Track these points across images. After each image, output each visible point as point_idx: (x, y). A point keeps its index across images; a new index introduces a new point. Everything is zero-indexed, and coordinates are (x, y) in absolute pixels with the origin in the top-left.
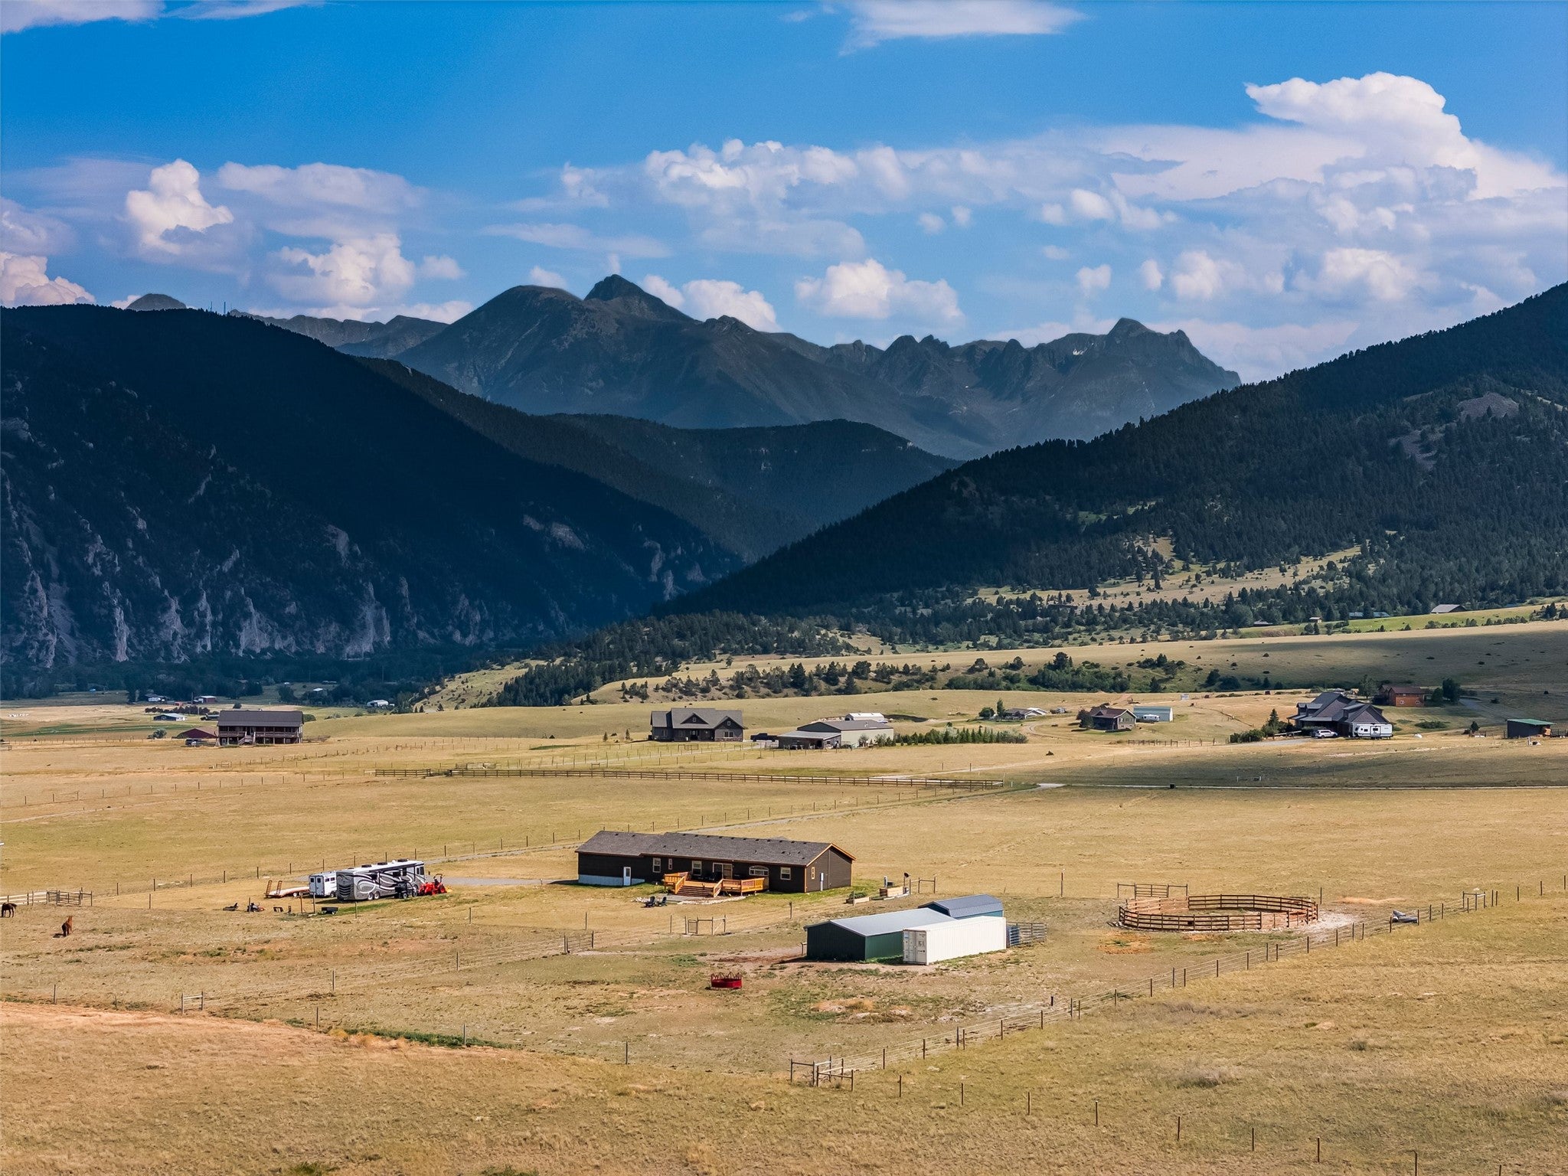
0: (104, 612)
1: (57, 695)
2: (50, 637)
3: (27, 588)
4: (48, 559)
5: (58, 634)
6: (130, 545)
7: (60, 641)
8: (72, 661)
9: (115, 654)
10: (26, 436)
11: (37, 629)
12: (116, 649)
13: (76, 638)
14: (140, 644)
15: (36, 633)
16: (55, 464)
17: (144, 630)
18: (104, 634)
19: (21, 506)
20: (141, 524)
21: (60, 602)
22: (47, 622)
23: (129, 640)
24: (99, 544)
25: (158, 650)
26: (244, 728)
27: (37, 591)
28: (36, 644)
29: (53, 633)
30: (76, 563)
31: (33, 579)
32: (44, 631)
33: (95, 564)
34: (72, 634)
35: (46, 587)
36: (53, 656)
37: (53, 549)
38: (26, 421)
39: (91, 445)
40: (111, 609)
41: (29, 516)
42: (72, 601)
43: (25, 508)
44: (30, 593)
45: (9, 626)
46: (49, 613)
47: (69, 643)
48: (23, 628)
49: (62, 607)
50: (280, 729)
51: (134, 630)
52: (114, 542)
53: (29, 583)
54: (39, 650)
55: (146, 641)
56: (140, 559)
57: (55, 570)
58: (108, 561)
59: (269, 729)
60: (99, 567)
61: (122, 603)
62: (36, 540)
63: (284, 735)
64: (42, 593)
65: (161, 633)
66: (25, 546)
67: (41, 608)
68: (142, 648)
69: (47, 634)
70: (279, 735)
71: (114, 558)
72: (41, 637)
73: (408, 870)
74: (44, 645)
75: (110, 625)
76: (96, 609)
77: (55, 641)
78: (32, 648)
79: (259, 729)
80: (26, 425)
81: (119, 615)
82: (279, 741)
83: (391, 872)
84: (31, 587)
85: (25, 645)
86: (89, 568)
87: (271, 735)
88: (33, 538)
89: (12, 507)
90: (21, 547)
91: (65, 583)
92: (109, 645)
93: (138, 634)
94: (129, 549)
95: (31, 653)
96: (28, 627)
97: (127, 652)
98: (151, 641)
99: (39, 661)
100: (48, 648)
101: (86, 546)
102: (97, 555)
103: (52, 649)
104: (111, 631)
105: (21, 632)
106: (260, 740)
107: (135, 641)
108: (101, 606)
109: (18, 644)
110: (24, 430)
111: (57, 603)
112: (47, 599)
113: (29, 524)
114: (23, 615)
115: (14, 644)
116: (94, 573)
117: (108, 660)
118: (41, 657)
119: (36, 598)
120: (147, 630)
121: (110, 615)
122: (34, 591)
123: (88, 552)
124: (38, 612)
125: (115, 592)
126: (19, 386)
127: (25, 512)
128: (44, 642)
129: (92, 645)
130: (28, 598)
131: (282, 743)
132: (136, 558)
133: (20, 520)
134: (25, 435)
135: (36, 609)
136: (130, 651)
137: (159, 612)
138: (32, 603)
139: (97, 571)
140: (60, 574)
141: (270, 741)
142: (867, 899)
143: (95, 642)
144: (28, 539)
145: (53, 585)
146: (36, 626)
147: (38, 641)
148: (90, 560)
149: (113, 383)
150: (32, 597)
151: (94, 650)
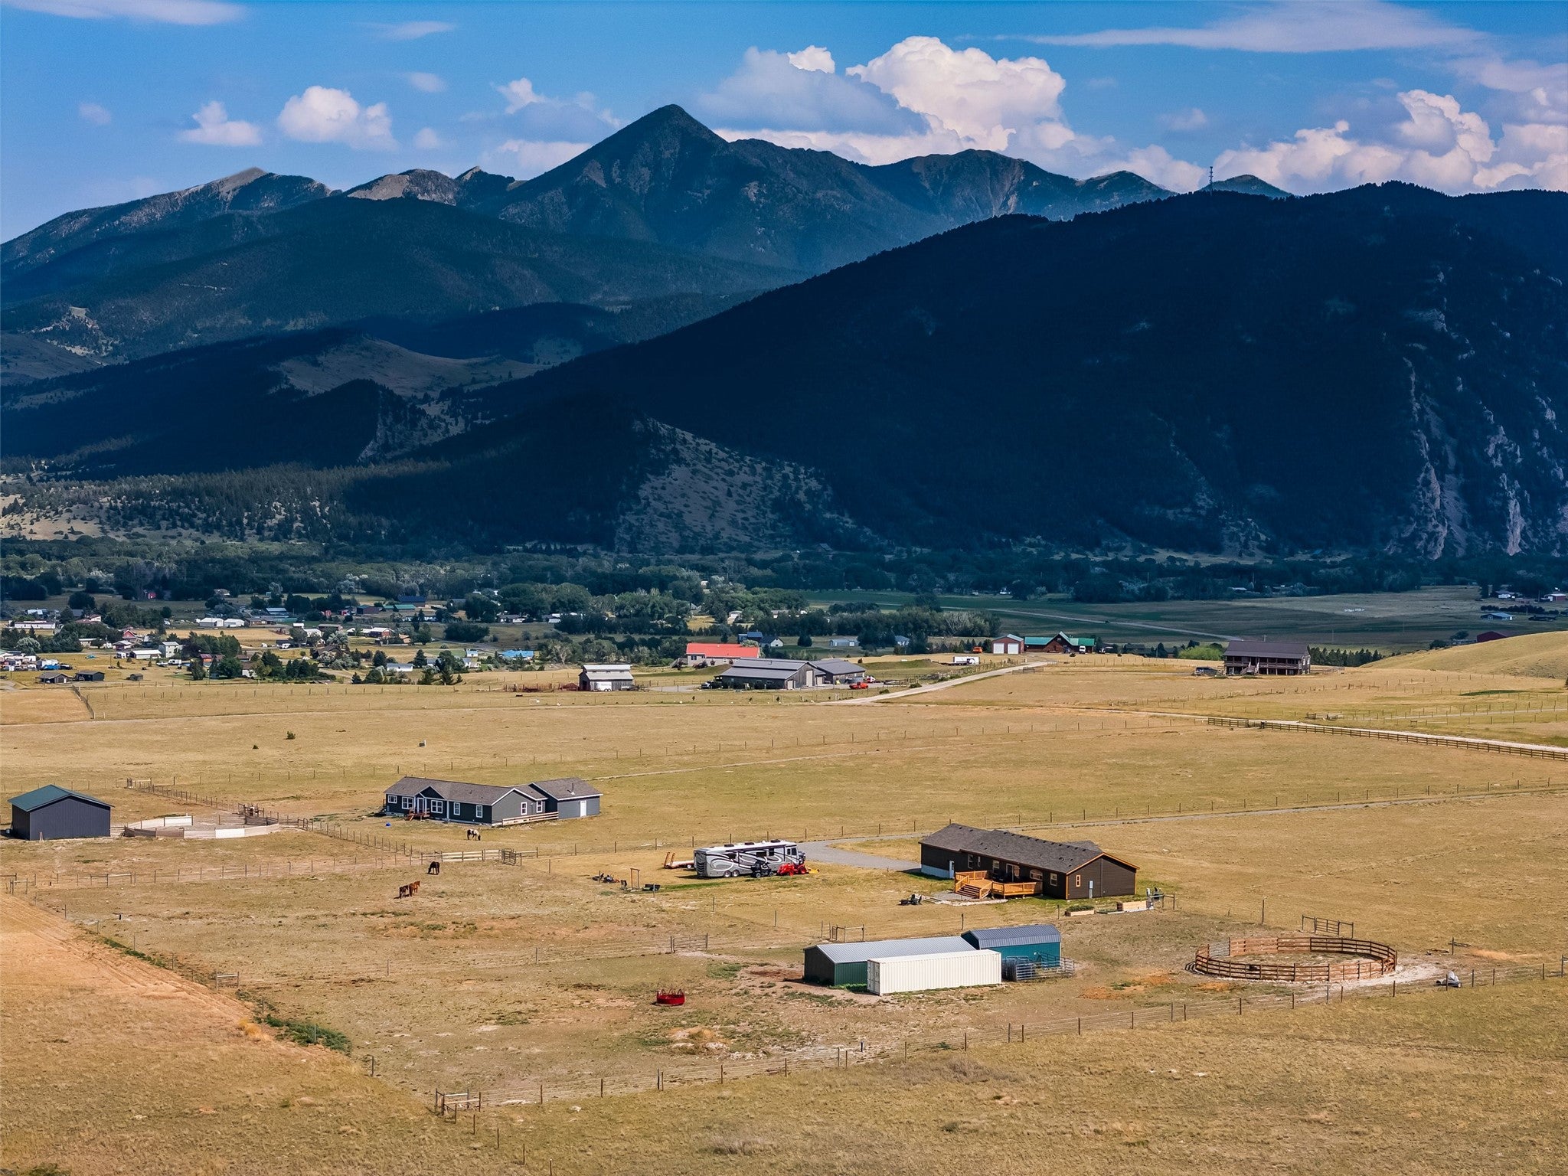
0: (1498, 503)
1: (1419, 589)
2: (1440, 529)
3: (1420, 480)
4: (1446, 452)
5: (1449, 526)
6: (1537, 436)
7: (1450, 533)
8: (1461, 552)
9: (1506, 546)
10: (1440, 327)
11: (1427, 520)
12: (1508, 541)
13: (1467, 530)
14: (1535, 536)
15: (1426, 524)
16: (1466, 355)
17: (1540, 522)
18: (1497, 525)
19: (1425, 398)
20: (1550, 415)
21: (1454, 494)
22: (1438, 514)
23: (1523, 532)
24: (1501, 436)
25: (1554, 543)
26: (1249, 658)
27: (1430, 483)
28: (1425, 536)
29: (1444, 524)
30: (1475, 454)
31: (1427, 471)
32: (1435, 522)
33: (1495, 456)
34: (1463, 525)
35: (1441, 478)
36: (1441, 548)
37: (1453, 441)
38: (1444, 312)
39: (1508, 335)
40: (1506, 500)
41: (1432, 408)
42: (1467, 493)
43: (1428, 399)
44: (1423, 485)
45: (1399, 517)
46: (1442, 505)
47: (1460, 535)
48: (1412, 519)
49: (1456, 499)
50: (1282, 661)
51: (1530, 521)
52: (1518, 433)
53: (1422, 475)
54: (1428, 541)
55: (1542, 534)
56: (1545, 450)
57: (1452, 461)
58: (1510, 452)
59: (1273, 660)
60: (1500, 458)
61: (1519, 494)
62: (1436, 431)
63: (1286, 667)
64: (1435, 485)
65: (1558, 526)
66: (1424, 437)
67: (1433, 500)
68: (1537, 540)
69: (1437, 526)
70: (1281, 666)
71: (1516, 450)
72: (1430, 528)
73: (775, 850)
74: (1433, 537)
75: (1503, 516)
76: (1490, 500)
77: (1445, 533)
78: (1421, 539)
79: (1263, 660)
80: (1442, 317)
81: (1514, 507)
82: (1282, 672)
83: (755, 852)
84: (1425, 478)
85: (1415, 536)
86: (1488, 459)
87: (1273, 666)
88: (1434, 429)
89: (1414, 399)
90: (1418, 439)
91: (1461, 475)
92: (1502, 538)
93: (1533, 526)
94: (1534, 439)
95: (1419, 545)
96: (1417, 519)
97: (1520, 545)
98: (1547, 534)
99: (1427, 553)
100: (1436, 540)
101: (1488, 437)
102: (1498, 446)
103: (1442, 541)
104: (1504, 523)
105: (1411, 523)
106: (1263, 671)
107: (1530, 533)
108: (1495, 498)
109: (1407, 535)
110: (1440, 320)
111: (1451, 495)
112: (1442, 490)
113: (1432, 417)
114: (1414, 506)
115: (1403, 536)
116: (1492, 465)
117: (1499, 552)
118: (1429, 548)
119: (1429, 489)
120: (1544, 522)
121: (1504, 509)
122: (1427, 483)
123: (1490, 443)
124: (1430, 504)
125: (1513, 483)
126: (1441, 276)
127: (1428, 404)
128: (1433, 533)
129: (1482, 536)
130: (1420, 489)
131: (1284, 674)
132: (1540, 449)
133: (1422, 412)
134: (1441, 325)
135: (1428, 501)
136: (1524, 543)
137: (1558, 504)
138: (1424, 495)
139: (1497, 463)
140: (1457, 467)
141: (1272, 672)
142: (1092, 912)
143: (1487, 534)
144: (1427, 431)
145: (1448, 476)
146: (1426, 517)
147: (1427, 533)
148: (1491, 451)
149: (1538, 271)
150: (1424, 489)
151: (1485, 542)
